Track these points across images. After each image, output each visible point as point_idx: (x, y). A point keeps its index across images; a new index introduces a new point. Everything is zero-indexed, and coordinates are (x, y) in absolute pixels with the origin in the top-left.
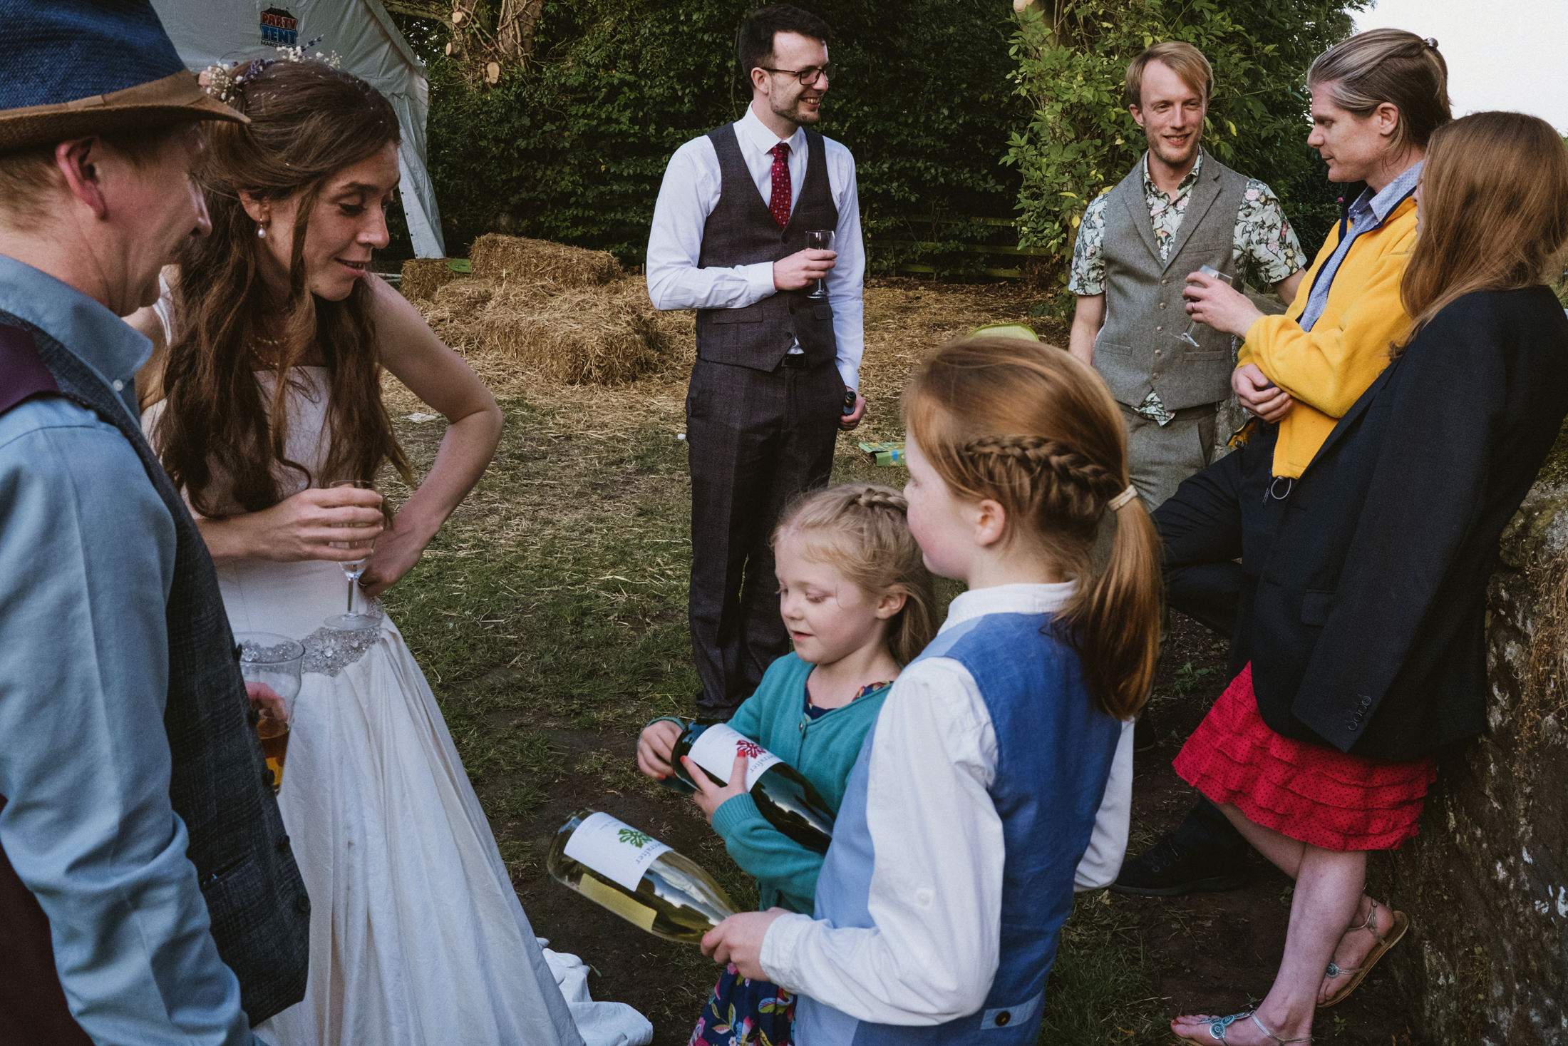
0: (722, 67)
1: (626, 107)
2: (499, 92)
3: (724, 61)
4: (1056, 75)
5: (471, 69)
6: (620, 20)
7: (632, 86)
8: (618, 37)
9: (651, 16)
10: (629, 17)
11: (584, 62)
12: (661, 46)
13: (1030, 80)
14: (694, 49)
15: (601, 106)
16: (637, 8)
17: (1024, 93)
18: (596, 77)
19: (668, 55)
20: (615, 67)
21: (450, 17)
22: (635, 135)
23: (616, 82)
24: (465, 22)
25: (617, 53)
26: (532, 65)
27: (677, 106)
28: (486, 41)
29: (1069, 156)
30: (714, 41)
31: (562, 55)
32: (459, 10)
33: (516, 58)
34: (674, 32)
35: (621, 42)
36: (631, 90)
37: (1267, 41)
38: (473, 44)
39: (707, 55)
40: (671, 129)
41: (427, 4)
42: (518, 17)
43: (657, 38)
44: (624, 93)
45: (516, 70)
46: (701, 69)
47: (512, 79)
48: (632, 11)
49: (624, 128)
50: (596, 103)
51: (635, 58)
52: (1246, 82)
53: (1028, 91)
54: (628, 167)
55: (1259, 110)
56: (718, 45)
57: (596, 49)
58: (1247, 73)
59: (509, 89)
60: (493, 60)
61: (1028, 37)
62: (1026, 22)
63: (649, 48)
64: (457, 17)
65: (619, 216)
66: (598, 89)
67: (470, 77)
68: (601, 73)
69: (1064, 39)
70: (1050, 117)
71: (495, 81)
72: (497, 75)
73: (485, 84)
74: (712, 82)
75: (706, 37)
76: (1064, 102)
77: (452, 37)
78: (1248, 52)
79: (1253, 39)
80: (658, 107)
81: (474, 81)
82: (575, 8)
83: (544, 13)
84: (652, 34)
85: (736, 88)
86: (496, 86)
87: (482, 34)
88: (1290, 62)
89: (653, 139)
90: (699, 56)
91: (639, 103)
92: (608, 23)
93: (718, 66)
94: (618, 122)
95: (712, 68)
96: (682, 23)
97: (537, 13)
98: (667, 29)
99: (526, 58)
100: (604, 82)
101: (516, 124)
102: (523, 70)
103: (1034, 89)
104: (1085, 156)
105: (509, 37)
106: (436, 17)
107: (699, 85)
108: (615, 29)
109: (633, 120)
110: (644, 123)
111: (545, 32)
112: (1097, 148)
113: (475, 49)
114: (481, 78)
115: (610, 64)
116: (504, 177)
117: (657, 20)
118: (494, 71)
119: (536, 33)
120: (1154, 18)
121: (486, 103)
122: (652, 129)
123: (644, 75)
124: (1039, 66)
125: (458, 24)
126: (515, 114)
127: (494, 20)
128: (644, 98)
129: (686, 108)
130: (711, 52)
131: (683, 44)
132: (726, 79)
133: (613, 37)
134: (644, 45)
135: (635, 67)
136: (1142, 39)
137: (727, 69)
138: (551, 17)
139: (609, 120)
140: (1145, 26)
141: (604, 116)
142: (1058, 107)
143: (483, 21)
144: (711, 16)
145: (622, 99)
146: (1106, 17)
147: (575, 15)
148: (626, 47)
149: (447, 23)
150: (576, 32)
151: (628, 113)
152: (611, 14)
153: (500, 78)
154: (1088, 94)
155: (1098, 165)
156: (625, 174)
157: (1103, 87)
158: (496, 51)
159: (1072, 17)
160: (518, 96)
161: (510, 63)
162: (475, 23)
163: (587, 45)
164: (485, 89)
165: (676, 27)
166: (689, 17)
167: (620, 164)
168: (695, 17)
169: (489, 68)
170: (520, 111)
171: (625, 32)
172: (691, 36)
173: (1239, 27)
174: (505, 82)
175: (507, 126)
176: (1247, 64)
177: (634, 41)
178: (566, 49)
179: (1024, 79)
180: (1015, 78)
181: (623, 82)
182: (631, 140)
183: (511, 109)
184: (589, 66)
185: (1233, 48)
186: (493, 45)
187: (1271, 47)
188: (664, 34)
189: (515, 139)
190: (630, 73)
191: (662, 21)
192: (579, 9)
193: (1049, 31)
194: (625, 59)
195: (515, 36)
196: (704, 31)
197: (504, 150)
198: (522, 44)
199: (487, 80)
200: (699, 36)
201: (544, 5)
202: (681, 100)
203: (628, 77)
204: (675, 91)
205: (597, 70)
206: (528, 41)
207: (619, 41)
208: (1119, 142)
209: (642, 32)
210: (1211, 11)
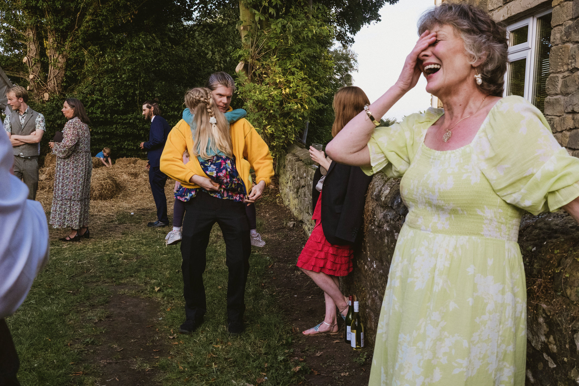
0: (134, 93)
1: (98, 108)
2: (49, 103)
3: (134, 91)
4: (250, 92)
5: (37, 95)
6: (95, 78)
7: (101, 101)
8: (94, 83)
9: (107, 76)
10: (98, 77)
11: (82, 92)
12: (111, 86)
13: (242, 93)
14: (123, 87)
15: (89, 107)
16: (101, 73)
17: (240, 97)
18: (86, 98)
19: (114, 89)
20: (94, 94)
21: (28, 77)
22: (102, 118)
23: (94, 99)
24: (35, 78)
25: (94, 89)
26: (61, 94)
27: (118, 107)
28: (43, 85)
29: (256, 117)
30: (131, 84)
31: (73, 90)
32: (32, 74)
33: (55, 91)
34: (116, 82)
35: (96, 85)
36: (100, 102)
37: (315, 81)
38: (38, 86)
39: (128, 90)
40: (116, 115)
41: (19, 72)
42: (55, 76)
43: (109, 84)
44: (98, 103)
45: (55, 95)
46: (126, 94)
47: (54, 99)
48: (99, 74)
49: (98, 115)
50: (87, 107)
51: (101, 91)
52: (310, 92)
53: (242, 97)
54: (100, 129)
55: (314, 101)
56: (132, 86)
57: (86, 88)
58: (310, 90)
59: (53, 102)
60: (46, 92)
61: (240, 80)
62: (239, 75)
63: (106, 87)
64: (31, 77)
65: (97, 147)
66: (87, 102)
67: (37, 98)
68: (88, 96)
69: (252, 80)
70: (249, 105)
71: (47, 100)
72: (48, 97)
73: (43, 101)
74: (130, 99)
75: (128, 83)
76: (253, 100)
77: (29, 84)
78: (310, 83)
79: (311, 80)
80: (111, 108)
81: (39, 100)
82: (77, 73)
83: (65, 75)
84: (107, 82)
85: (139, 100)
86: (47, 101)
87: (41, 83)
88: (323, 87)
89: (109, 119)
90: (125, 90)
91: (103, 107)
92: (90, 79)
93: (132, 93)
94: (96, 113)
95: (130, 94)
96: (118, 78)
97: (63, 75)
98: (113, 80)
99: (59, 91)
100: (90, 99)
101: (56, 115)
102: (58, 95)
103: (244, 96)
104: (261, 116)
105: (52, 84)
106: (22, 77)
107: (126, 100)
108: (93, 81)
109: (101, 113)
110: (106, 114)
111: (65, 82)
112: (265, 114)
113: (39, 88)
114: (41, 98)
115: (92, 93)
116: (52, 134)
117: (109, 77)
118: (46, 96)
119: (63, 82)
120: (280, 74)
121: (44, 107)
122: (109, 116)
123: (105, 97)
124: (244, 89)
125: (32, 79)
126: (56, 111)
127: (46, 78)
128: (105, 105)
129: (121, 108)
130: (129, 88)
131: (119, 86)
132: (136, 98)
133: (92, 83)
134: (104, 86)
135: (101, 94)
136: (276, 80)
137: (136, 94)
138: (69, 77)
139: (92, 113)
140: (277, 76)
141: (90, 111)
142: (252, 101)
143: (42, 78)
144: (129, 76)
145: (97, 105)
146: (265, 74)
147: (77, 76)
148: (97, 87)
149: (27, 79)
150: (77, 82)
151: (99, 110)
152: (92, 75)
153: (49, 98)
154: (260, 97)
155: (266, 120)
156: (99, 132)
157: (265, 95)
158: (47, 89)
159: (254, 74)
160: (56, 105)
161: (53, 93)
162: (38, 79)
163: (82, 87)
164: (43, 102)
165: (116, 80)
166: (121, 76)
167: (97, 128)
168: (123, 76)
169: (45, 95)
170: (57, 110)
171: (97, 82)
172: (122, 83)
173: (306, 76)
174: (51, 100)
175: (53, 116)
176: (309, 87)
177: (100, 85)
178: (74, 88)
179: (240, 93)
180: (237, 92)
181: (97, 99)
182: (101, 120)
183: (54, 110)
184: (84, 94)
185: (305, 82)
186: (46, 87)
187: (317, 82)
188: (112, 82)
189: (56, 120)
190: (100, 96)
191: (111, 78)
192: (79, 74)
193: (247, 78)
194: (97, 91)
195: (54, 83)
196: (127, 81)
197: (51, 124)
198: (57, 86)
199: (44, 99)
200: (125, 83)
201: (65, 72)
202: (119, 105)
203: (99, 98)
204: (117, 102)
205: (87, 95)
206: (59, 85)
207: (95, 85)
208: (271, 111)
209: (104, 81)
210: (297, 72)
